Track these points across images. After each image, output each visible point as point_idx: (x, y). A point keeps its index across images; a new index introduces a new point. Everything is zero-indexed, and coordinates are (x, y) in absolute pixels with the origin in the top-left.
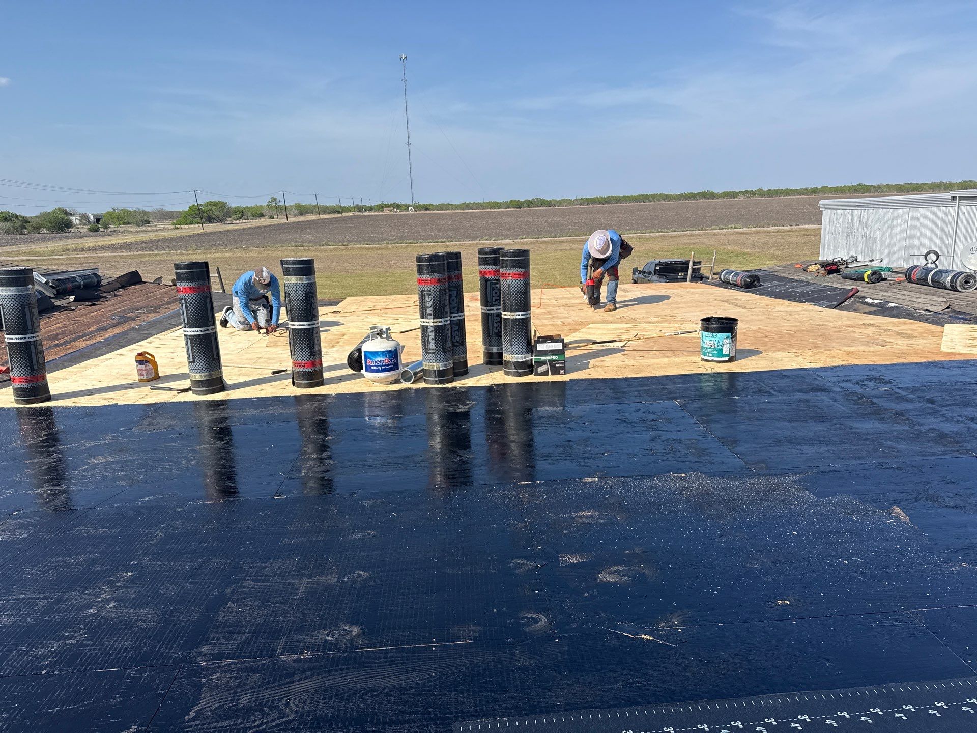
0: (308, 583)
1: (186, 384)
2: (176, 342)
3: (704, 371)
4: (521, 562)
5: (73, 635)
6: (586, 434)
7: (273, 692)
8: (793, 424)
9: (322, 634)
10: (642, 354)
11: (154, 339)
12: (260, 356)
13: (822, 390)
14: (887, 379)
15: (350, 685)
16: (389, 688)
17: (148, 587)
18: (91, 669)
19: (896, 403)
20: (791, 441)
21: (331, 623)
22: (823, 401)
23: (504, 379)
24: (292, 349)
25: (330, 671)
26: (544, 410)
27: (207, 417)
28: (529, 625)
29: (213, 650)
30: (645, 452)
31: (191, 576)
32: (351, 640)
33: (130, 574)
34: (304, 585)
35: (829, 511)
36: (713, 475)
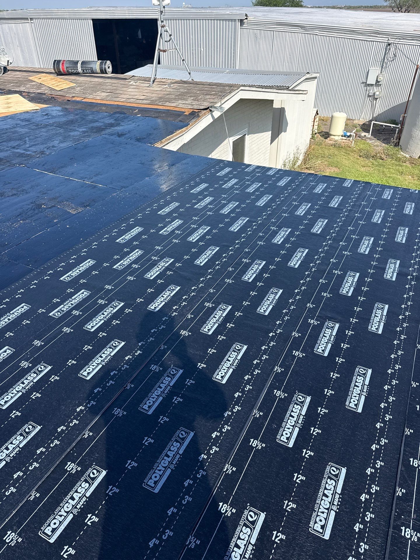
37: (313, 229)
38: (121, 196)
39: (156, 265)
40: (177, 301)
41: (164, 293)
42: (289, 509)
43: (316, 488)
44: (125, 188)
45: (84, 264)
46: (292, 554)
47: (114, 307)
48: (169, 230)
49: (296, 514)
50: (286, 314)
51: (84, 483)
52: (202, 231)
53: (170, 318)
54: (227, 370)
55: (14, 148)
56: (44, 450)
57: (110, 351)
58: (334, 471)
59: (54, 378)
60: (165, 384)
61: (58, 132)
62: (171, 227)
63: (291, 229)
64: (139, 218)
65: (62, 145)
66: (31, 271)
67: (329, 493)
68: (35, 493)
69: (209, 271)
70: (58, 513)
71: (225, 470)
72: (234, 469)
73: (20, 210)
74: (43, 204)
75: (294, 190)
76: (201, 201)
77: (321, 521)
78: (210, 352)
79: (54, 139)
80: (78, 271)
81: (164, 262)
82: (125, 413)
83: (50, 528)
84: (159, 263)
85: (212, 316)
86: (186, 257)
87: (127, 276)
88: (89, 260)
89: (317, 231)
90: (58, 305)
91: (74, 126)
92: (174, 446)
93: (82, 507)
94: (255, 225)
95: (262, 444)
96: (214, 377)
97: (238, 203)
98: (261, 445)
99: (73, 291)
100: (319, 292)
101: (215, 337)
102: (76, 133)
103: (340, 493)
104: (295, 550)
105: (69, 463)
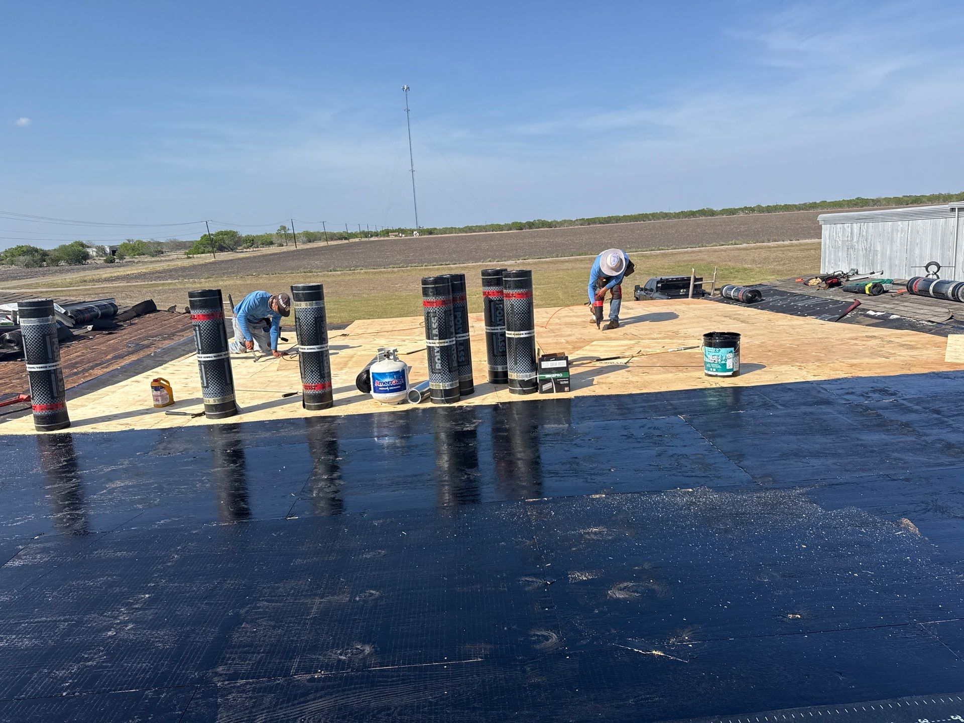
0: (321, 603)
1: (200, 408)
2: (190, 368)
3: (709, 386)
4: (531, 580)
5: (92, 657)
6: (592, 451)
7: (288, 712)
8: (799, 437)
9: (336, 653)
10: (645, 370)
11: (168, 366)
12: (271, 380)
13: (827, 402)
14: (892, 390)
15: (363, 704)
16: (402, 707)
17: (165, 608)
18: (110, 690)
19: (902, 415)
20: (798, 454)
21: (343, 643)
22: (829, 413)
23: (509, 398)
24: (303, 372)
25: (344, 690)
26: (550, 427)
27: (220, 441)
28: (539, 642)
29: (228, 670)
30: (652, 467)
31: (206, 598)
32: (364, 659)
33: (147, 596)
34: (316, 605)
35: (837, 524)
36: (718, 489)
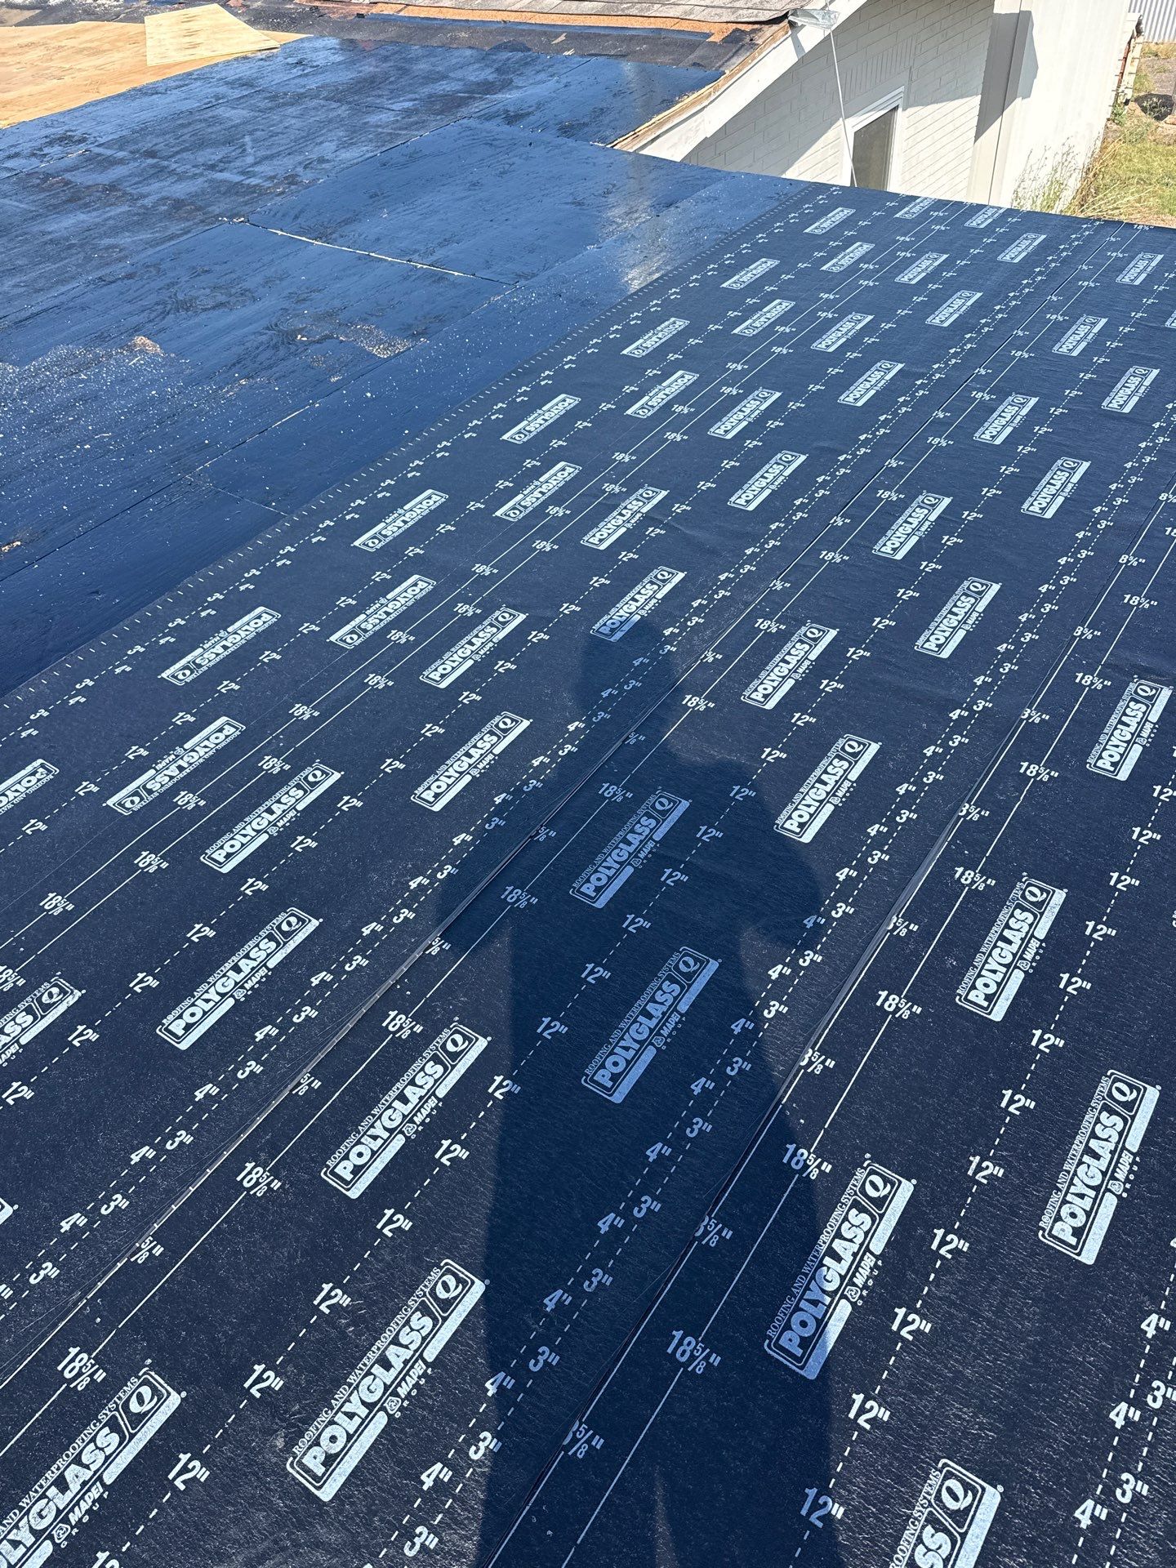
14: (78, 134)
19: (101, 172)
35: (42, 381)
37: (1108, 399)
38: (515, 302)
39: (615, 507)
40: (677, 613)
41: (637, 589)
42: (984, 1177)
43: (1065, 1132)
44: (527, 279)
45: (417, 504)
46: (986, 1291)
47: (500, 626)
48: (653, 402)
49: (1003, 1192)
50: (1008, 656)
51: (432, 1063)
52: (754, 404)
53: (656, 659)
54: (818, 808)
55: (212, 167)
56: (329, 978)
57: (492, 743)
58: (1125, 1095)
59: (348, 803)
60: (640, 834)
61: (332, 115)
62: (661, 395)
63: (1037, 399)
64: (566, 367)
65: (346, 155)
66: (275, 519)
67: (1104, 1149)
68: (309, 1078)
69: (773, 527)
70: (367, 1131)
71: (803, 1063)
72: (830, 1063)
73: (239, 350)
74: (300, 331)
75: (1052, 275)
76: (756, 311)
77: (1073, 1215)
78: (767, 756)
79: (321, 139)
80: (399, 523)
81: (638, 500)
82: (534, 901)
83: (349, 1165)
84: (624, 501)
85: (777, 659)
86: (703, 486)
87: (532, 539)
88: (430, 491)
89: (1121, 406)
90: (351, 613)
91: (380, 96)
92: (665, 993)
93: (428, 1120)
94: (922, 387)
95: (912, 1007)
96: (778, 825)
97: (870, 317)
98: (910, 1008)
99: (389, 577)
100: (1117, 594)
101: (784, 717)
102: (384, 117)
103: (1135, 1150)
104: (993, 1280)
105: (393, 1014)
